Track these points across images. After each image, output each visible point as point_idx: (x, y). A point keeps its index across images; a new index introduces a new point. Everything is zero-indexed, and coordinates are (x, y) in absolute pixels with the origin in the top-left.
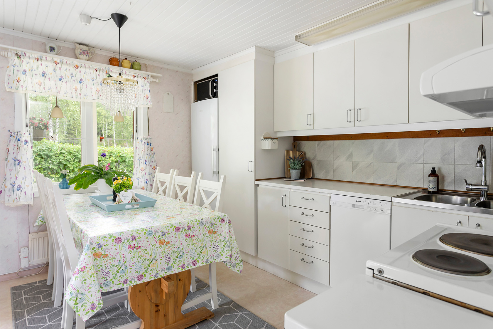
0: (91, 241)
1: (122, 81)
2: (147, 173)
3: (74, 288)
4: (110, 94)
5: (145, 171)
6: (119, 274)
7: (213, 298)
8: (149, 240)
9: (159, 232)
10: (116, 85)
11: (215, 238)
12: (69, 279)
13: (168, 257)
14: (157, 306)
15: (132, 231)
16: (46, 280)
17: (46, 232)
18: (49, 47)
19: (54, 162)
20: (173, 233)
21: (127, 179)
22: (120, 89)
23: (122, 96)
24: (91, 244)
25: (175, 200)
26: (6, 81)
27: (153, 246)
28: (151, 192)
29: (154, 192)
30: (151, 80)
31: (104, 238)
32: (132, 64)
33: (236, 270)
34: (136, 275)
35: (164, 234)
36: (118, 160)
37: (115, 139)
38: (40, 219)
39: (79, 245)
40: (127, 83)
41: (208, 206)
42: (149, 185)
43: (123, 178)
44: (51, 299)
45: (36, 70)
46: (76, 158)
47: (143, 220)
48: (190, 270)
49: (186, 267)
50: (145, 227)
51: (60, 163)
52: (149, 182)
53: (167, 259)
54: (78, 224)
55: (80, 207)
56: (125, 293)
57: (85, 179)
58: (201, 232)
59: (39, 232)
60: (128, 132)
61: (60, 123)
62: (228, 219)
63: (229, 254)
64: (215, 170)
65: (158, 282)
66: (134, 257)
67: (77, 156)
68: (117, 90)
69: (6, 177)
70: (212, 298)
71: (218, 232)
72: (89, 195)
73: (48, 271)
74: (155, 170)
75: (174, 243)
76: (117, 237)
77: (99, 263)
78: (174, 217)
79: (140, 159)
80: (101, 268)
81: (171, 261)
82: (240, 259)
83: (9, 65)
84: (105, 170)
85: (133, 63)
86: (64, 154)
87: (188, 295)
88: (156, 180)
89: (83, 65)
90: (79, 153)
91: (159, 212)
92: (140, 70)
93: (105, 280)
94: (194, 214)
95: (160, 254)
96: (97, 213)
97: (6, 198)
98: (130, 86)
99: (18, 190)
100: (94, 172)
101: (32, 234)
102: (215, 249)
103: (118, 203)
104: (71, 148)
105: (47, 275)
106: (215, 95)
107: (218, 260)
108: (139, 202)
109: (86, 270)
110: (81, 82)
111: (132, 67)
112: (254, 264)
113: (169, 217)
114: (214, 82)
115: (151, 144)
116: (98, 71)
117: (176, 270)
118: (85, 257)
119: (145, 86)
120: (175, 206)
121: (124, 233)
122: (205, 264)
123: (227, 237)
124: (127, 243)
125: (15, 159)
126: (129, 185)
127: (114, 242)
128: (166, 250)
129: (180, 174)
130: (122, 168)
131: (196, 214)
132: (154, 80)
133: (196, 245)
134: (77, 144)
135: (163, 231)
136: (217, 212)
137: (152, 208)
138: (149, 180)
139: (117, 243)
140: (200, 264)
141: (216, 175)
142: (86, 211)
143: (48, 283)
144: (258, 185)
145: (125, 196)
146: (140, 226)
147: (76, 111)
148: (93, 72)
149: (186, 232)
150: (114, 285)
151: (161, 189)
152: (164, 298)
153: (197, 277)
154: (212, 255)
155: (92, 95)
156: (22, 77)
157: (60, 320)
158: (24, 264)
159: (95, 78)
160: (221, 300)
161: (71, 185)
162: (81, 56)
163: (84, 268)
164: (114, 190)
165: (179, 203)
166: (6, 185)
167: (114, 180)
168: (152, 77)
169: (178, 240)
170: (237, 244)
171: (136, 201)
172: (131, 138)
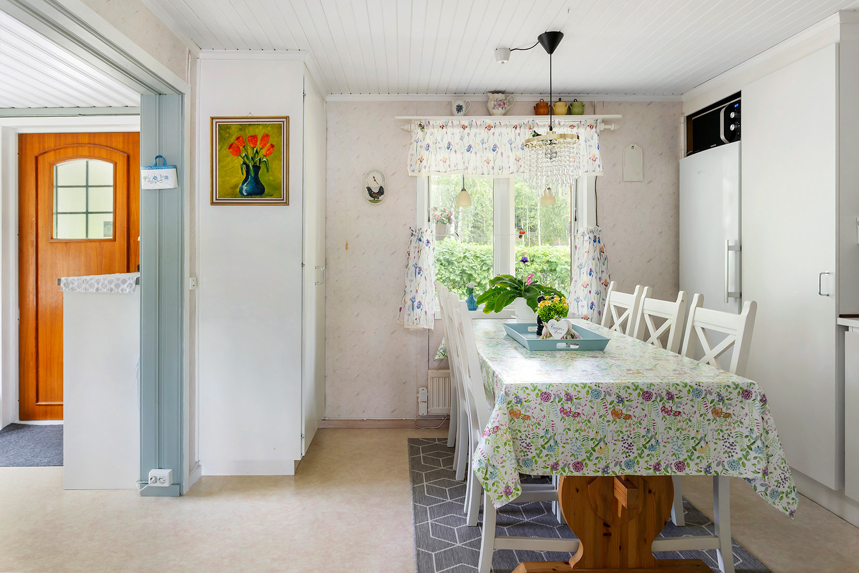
0: (507, 390)
1: (554, 139)
2: (593, 292)
3: (483, 455)
4: (535, 163)
5: (589, 288)
6: (545, 452)
7: (722, 550)
8: (594, 405)
9: (613, 395)
10: (544, 147)
11: (728, 427)
12: (476, 444)
13: (628, 443)
14: (606, 525)
15: (567, 385)
16: (447, 439)
17: (448, 371)
18: (455, 107)
19: (456, 271)
20: (638, 401)
21: (559, 299)
22: (551, 152)
23: (554, 163)
24: (507, 394)
25: (644, 342)
26: (409, 163)
27: (601, 417)
28: (600, 324)
29: (605, 326)
30: (602, 127)
31: (524, 389)
32: (569, 107)
33: (780, 506)
34: (571, 461)
35: (621, 400)
36: (545, 268)
37: (539, 233)
38: (441, 351)
39: (491, 395)
40: (562, 140)
41: (713, 361)
42: (596, 313)
43: (553, 298)
44: (452, 468)
45: (440, 142)
46: (483, 264)
47: (586, 371)
48: (670, 476)
49: (663, 470)
50: (588, 382)
51: (463, 272)
52: (596, 308)
53: (626, 445)
54: (490, 363)
55: (492, 338)
56: (553, 488)
57: (498, 296)
58: (695, 409)
59: (440, 369)
60: (561, 220)
61: (464, 212)
62: (760, 393)
63: (762, 465)
64: (732, 289)
65: (609, 482)
66: (569, 429)
67: (485, 262)
68: (546, 154)
69: (407, 290)
70: (719, 549)
71: (734, 415)
72: (504, 321)
73: (449, 428)
74: (607, 286)
75: (639, 419)
76: (544, 391)
77: (516, 426)
78: (640, 373)
79: (580, 267)
80: (519, 434)
81: (633, 451)
82: (790, 484)
83: (412, 141)
84: (526, 284)
85: (571, 105)
86: (468, 258)
87: (666, 528)
88: (609, 305)
89: (498, 123)
90: (489, 257)
91: (613, 362)
92: (582, 114)
93: (525, 456)
94: (682, 372)
95: (613, 434)
96: (514, 350)
97: (406, 317)
98: (566, 145)
99: (418, 308)
100: (510, 287)
101: (432, 371)
102: (726, 449)
103: (544, 338)
104: (478, 249)
105: (448, 433)
106: (734, 136)
107: (733, 473)
108: (578, 339)
109: (499, 433)
110: (495, 149)
111: (569, 112)
112: (835, 509)
113: (631, 372)
114: (730, 109)
115: (601, 241)
116: (518, 129)
117: (642, 470)
118: (498, 412)
119: (590, 140)
120: (644, 353)
121: (555, 386)
122: (703, 473)
123: (755, 429)
124: (558, 404)
125: (416, 266)
126: (563, 310)
127: (539, 399)
128: (624, 430)
129: (653, 295)
130: (550, 283)
131: (685, 373)
132: (608, 127)
133: (684, 432)
134: (486, 243)
135: (620, 394)
136: (733, 375)
137: (601, 352)
138: (595, 303)
139: (542, 401)
140: (692, 470)
141: (736, 301)
142: (500, 345)
143: (449, 444)
144: (847, 328)
145: (556, 328)
146: (580, 379)
147: (485, 191)
148: (511, 130)
149: (663, 403)
150: (538, 467)
151: (618, 322)
152: (620, 515)
153: (686, 500)
154: (719, 460)
155: (509, 167)
156: (425, 154)
157: (463, 501)
158: (423, 411)
159: (513, 139)
160: (741, 561)
161: (479, 306)
162: (495, 111)
163: (497, 429)
164: (539, 316)
165: (652, 348)
166: (406, 301)
167: (540, 300)
168: (603, 121)
169: (648, 415)
170: (782, 450)
171: (573, 338)
172: (565, 231)
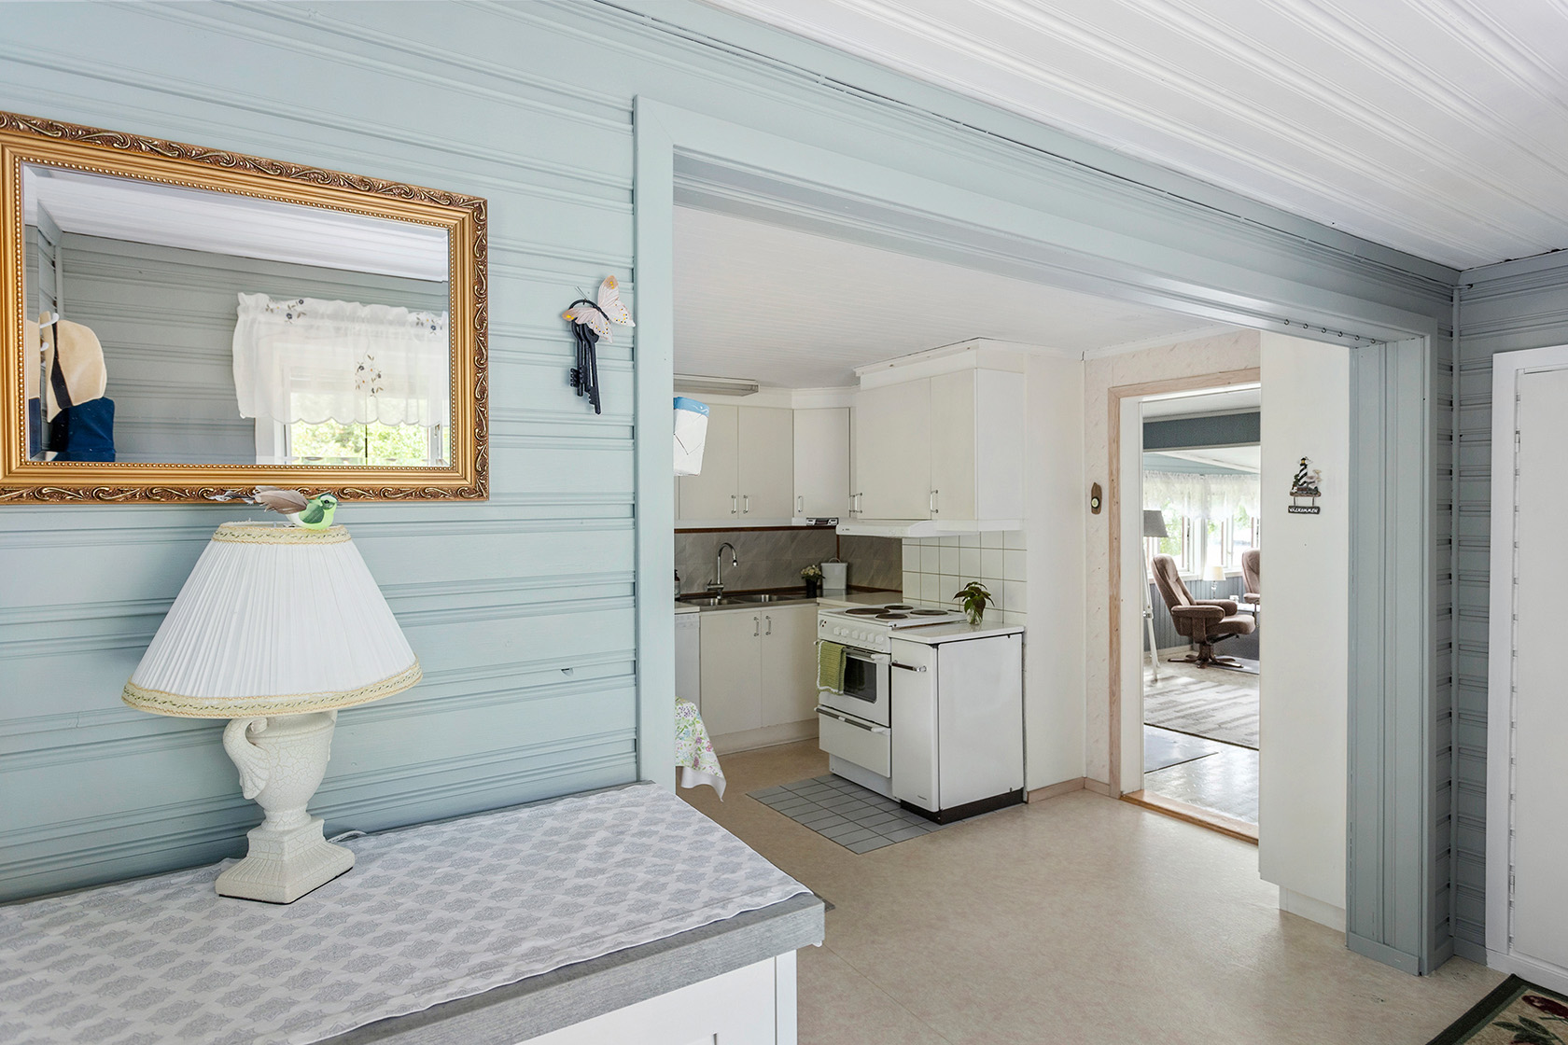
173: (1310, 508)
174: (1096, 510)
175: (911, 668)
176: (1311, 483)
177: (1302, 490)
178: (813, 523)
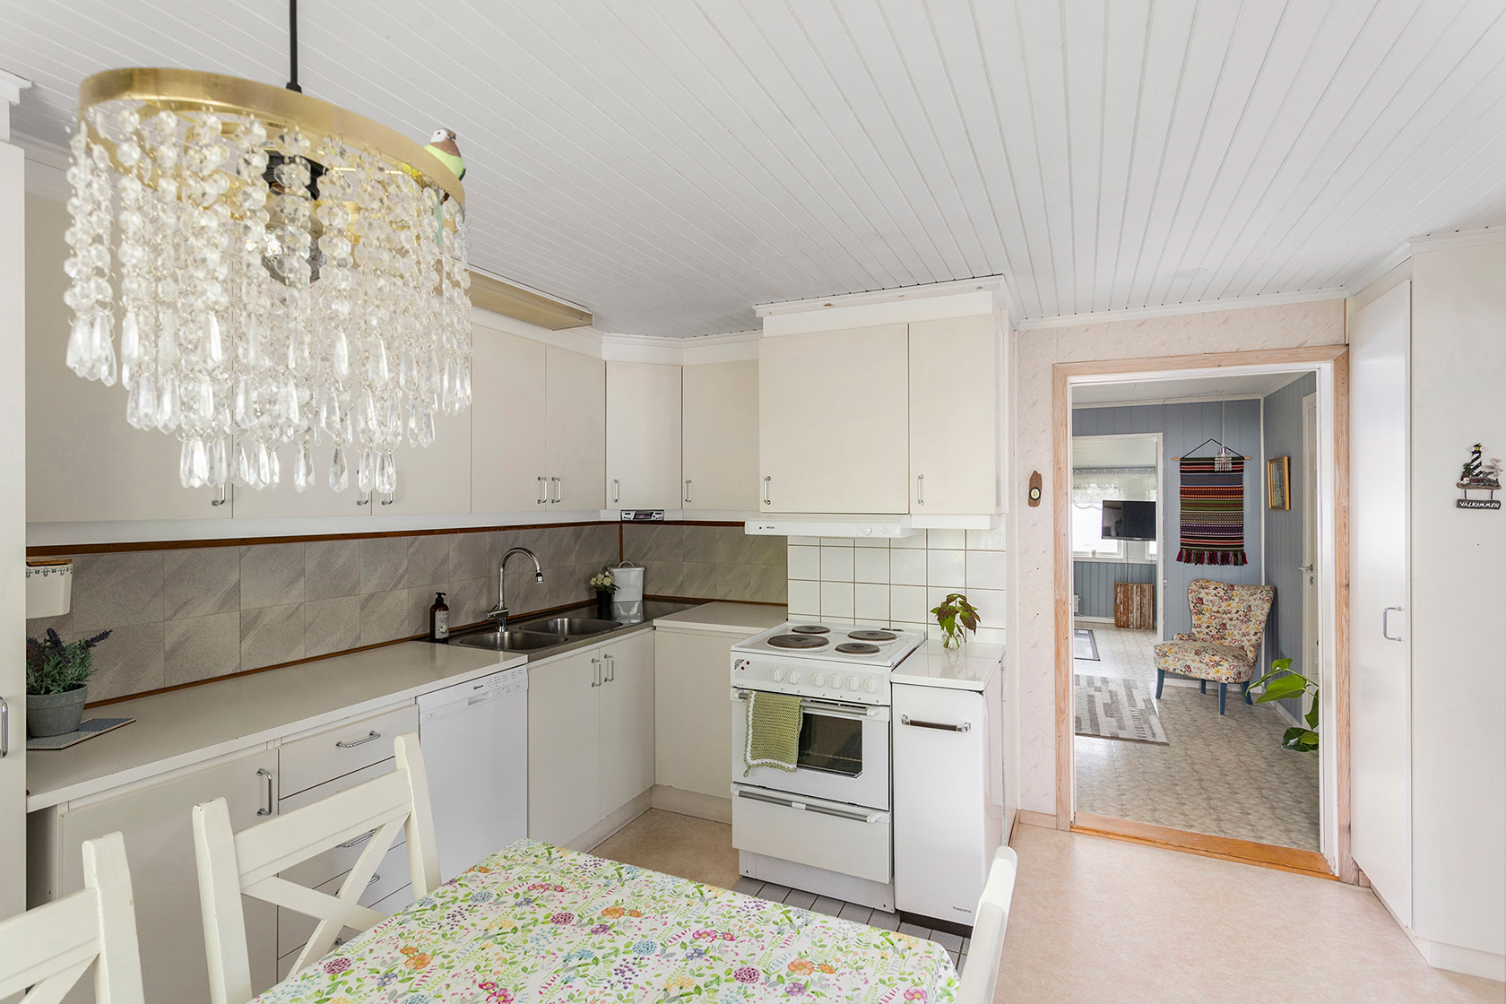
173: (1488, 502)
174: (1034, 502)
175: (953, 728)
176: (1490, 473)
177: (1478, 481)
178: (631, 517)
